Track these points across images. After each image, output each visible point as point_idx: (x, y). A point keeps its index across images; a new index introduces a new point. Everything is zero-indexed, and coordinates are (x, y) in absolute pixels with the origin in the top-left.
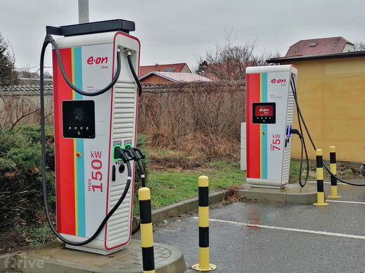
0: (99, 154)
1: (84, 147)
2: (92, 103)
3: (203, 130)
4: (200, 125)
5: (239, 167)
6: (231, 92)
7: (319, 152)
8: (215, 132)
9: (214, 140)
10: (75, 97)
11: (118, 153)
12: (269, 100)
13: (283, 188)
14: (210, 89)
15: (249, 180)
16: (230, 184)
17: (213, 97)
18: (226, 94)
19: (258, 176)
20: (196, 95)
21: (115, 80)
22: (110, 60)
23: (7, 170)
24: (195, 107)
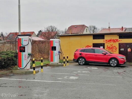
0: (26, 55)
1: (23, 54)
2: (25, 47)
3: (41, 53)
4: (40, 52)
5: (49, 61)
6: (48, 43)
7: (64, 56)
8: (44, 53)
9: (44, 55)
10: (22, 46)
11: (29, 54)
12: (55, 46)
13: (58, 63)
14: (42, 42)
15: (51, 62)
16: (47, 63)
17: (44, 44)
18: (47, 44)
19: (53, 61)
20: (39, 44)
21: (28, 43)
22: (28, 40)
23: (9, 58)
24: (39, 47)
